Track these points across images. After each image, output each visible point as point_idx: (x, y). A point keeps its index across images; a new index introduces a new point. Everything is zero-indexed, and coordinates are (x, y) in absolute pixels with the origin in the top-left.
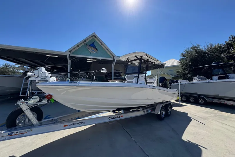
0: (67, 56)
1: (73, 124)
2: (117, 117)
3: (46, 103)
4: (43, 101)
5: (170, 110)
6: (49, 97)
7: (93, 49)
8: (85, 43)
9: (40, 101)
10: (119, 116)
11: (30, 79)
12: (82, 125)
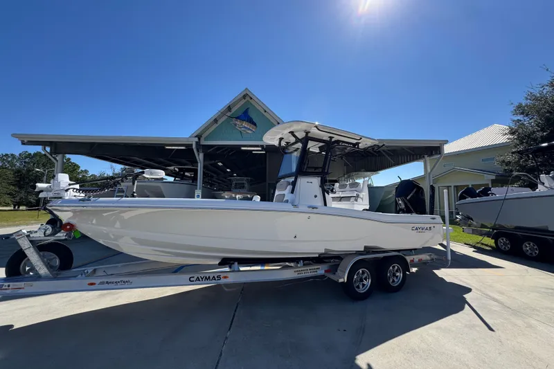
0: (192, 145)
1: (107, 283)
2: (211, 278)
3: (64, 238)
4: (59, 234)
5: (400, 275)
6: (68, 227)
7: (245, 124)
8: (229, 114)
9: (53, 234)
10: (219, 277)
11: (41, 195)
12: (126, 286)
